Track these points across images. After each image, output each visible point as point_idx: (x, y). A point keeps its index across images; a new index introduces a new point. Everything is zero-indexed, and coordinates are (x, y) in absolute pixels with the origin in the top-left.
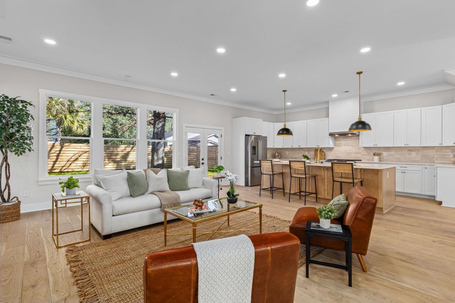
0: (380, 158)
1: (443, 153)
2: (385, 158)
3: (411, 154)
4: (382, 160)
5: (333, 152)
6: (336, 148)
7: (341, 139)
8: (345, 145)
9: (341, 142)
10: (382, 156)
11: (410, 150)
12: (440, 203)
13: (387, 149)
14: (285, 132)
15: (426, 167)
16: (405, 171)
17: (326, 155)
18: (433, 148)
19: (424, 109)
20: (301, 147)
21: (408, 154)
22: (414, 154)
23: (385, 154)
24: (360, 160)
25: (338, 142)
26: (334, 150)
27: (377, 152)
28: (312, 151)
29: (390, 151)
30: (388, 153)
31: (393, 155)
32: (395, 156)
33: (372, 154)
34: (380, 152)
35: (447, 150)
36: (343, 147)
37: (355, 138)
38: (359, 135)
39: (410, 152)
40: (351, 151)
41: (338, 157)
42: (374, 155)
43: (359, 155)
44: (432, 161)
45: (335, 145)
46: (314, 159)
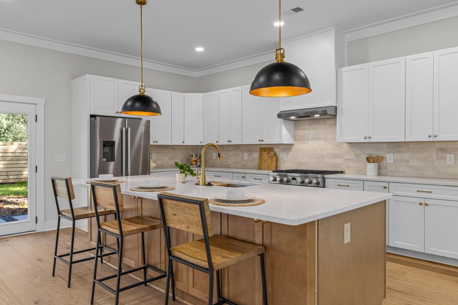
0: (379, 168)
2: (390, 168)
3: (445, 159)
4: (383, 171)
5: (291, 154)
6: (297, 146)
8: (313, 139)
9: (306, 131)
10: (384, 163)
11: (442, 150)
13: (395, 146)
14: (138, 105)
16: (427, 201)
17: (280, 161)
20: (233, 143)
21: (438, 158)
22: (450, 158)
23: (390, 158)
24: (342, 172)
25: (300, 133)
26: (294, 148)
27: (374, 153)
28: (255, 151)
29: (399, 152)
30: (397, 156)
31: (408, 161)
32: (411, 164)
33: (364, 157)
34: (380, 153)
36: (311, 142)
37: (329, 122)
38: (335, 116)
39: (442, 154)
40: (324, 152)
41: (300, 163)
42: (368, 160)
43: (339, 161)
45: (295, 139)
46: (259, 168)
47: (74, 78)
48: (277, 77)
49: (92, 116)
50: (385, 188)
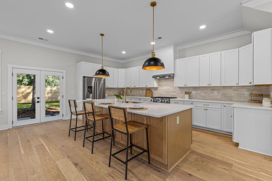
0: (190, 96)
1: (240, 92)
2: (194, 96)
3: (214, 93)
4: (191, 97)
5: (157, 91)
6: (160, 88)
7: (163, 81)
8: (165, 86)
9: (163, 83)
11: (213, 90)
12: (237, 145)
13: (195, 88)
15: (225, 105)
16: (207, 108)
17: (153, 94)
18: (231, 87)
19: (223, 52)
20: (136, 87)
21: (211, 93)
22: (215, 93)
23: (194, 93)
24: (176, 98)
25: (161, 83)
26: (158, 89)
27: (188, 91)
28: (144, 90)
29: (197, 90)
30: (196, 92)
31: (200, 94)
32: (201, 95)
33: (184, 92)
34: (190, 91)
35: (243, 90)
36: (164, 87)
37: (171, 79)
38: (174, 77)
39: (212, 91)
40: (170, 90)
41: (161, 95)
42: (186, 93)
43: (175, 94)
44: (230, 99)
45: (159, 86)
46: (146, 96)
47: (77, 63)
48: (152, 63)
49: (84, 77)
50: (192, 103)
